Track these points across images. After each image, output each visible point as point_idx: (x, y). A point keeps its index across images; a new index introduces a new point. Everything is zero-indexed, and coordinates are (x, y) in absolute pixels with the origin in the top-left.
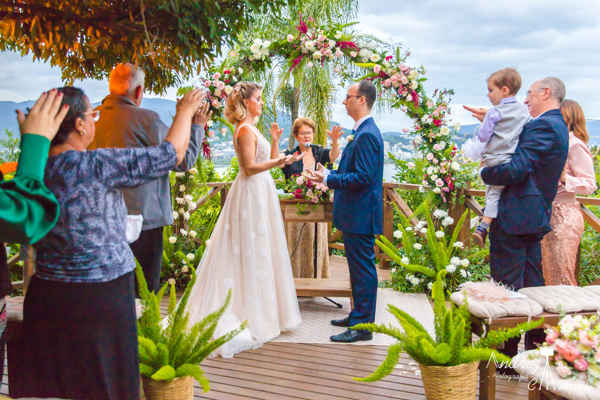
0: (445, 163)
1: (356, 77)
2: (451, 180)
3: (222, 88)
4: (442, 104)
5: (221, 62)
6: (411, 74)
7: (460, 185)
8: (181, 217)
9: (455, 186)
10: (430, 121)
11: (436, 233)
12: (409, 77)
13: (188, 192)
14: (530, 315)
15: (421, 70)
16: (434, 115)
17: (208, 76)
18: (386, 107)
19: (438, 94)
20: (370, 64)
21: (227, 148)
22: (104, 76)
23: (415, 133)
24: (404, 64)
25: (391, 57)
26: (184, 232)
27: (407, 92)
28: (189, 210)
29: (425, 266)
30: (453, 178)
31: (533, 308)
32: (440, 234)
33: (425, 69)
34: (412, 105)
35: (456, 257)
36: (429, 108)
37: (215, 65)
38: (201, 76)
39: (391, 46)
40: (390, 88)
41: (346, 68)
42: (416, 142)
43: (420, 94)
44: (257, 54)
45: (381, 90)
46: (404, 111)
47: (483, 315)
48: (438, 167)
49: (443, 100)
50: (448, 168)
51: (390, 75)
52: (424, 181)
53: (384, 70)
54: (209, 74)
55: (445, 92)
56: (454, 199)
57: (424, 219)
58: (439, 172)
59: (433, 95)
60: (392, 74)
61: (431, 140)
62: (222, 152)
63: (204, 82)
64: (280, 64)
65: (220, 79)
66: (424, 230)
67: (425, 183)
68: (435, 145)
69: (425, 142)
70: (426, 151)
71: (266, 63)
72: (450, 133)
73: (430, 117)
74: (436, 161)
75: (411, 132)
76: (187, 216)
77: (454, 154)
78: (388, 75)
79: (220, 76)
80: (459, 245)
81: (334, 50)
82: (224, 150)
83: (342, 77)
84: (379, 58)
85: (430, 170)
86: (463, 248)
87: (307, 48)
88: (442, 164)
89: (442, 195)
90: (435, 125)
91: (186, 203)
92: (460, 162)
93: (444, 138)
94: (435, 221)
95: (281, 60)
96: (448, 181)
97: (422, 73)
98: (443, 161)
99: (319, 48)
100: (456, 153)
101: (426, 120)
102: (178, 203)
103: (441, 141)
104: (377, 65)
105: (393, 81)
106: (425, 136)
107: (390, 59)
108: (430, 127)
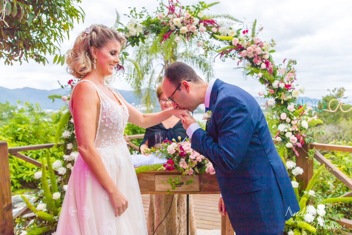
0: (296, 122)
1: (217, 49)
4: (291, 71)
6: (264, 46)
7: (309, 140)
8: (68, 172)
10: (282, 86)
12: (263, 48)
13: (75, 149)
15: (272, 43)
20: (229, 38)
23: (268, 96)
24: (258, 37)
25: (247, 31)
27: (261, 61)
30: (303, 135)
33: (275, 42)
34: (266, 72)
36: (279, 75)
42: (269, 103)
43: (271, 63)
44: (133, 31)
48: (289, 125)
49: (291, 68)
50: (299, 125)
52: (278, 137)
53: (240, 43)
55: (292, 62)
60: (248, 46)
61: (282, 102)
67: (279, 139)
68: (287, 106)
69: (277, 103)
71: (140, 39)
73: (281, 83)
74: (288, 120)
75: (265, 95)
78: (244, 47)
80: (311, 193)
81: (198, 27)
84: (235, 34)
85: (282, 128)
86: (315, 196)
87: (175, 24)
88: (293, 122)
89: (294, 149)
90: (287, 88)
91: (73, 159)
93: (294, 100)
96: (300, 137)
97: (272, 46)
98: (294, 120)
99: (185, 25)
101: (278, 85)
102: (65, 160)
103: (291, 103)
104: (235, 38)
105: (249, 52)
106: (278, 98)
107: (246, 33)
108: (282, 90)
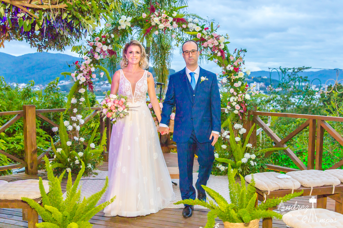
0: (241, 95)
2: (245, 105)
3: (101, 47)
4: (239, 58)
5: (100, 30)
6: (220, 39)
7: (250, 108)
8: (74, 129)
9: (247, 109)
10: (232, 69)
11: (235, 138)
12: (219, 41)
13: (79, 113)
14: (293, 189)
15: (226, 37)
16: (234, 65)
17: (92, 39)
18: (204, 60)
19: (237, 51)
20: (194, 33)
21: (104, 85)
22: (24, 39)
23: (223, 76)
24: (216, 32)
25: (208, 28)
26: (76, 138)
27: (218, 51)
28: (80, 125)
29: (229, 159)
30: (246, 104)
31: (295, 184)
32: (238, 139)
33: (229, 37)
34: (221, 58)
35: (248, 153)
36: (231, 60)
37: (96, 32)
38: (87, 39)
39: (208, 21)
40: (207, 48)
41: (179, 35)
42: (223, 82)
43: (225, 51)
44: (123, 25)
45: (201, 49)
46: (215, 62)
47: (265, 189)
48: (237, 98)
49: (240, 56)
50: (243, 98)
51: (207, 40)
53: (203, 36)
54: (92, 38)
55: (241, 51)
56: (246, 117)
57: (228, 129)
58: (238, 100)
59: (233, 53)
60: (209, 39)
61: (232, 81)
62: (101, 88)
63: (89, 43)
64: (138, 32)
65: (99, 41)
66: (228, 137)
67: (229, 107)
68: (235, 84)
69: (229, 81)
70: (229, 87)
71: (129, 31)
72: (244, 76)
73: (232, 66)
74: (235, 94)
75: (220, 75)
76: (78, 128)
77: (246, 89)
79: (99, 39)
80: (249, 145)
81: (172, 24)
82: (102, 87)
83: (177, 41)
84: (200, 29)
85: (232, 99)
86: (252, 147)
87: (156, 22)
88: (239, 95)
89: (239, 115)
90: (235, 71)
91: (78, 120)
92: (251, 94)
93: (240, 79)
94: (235, 131)
95: (139, 30)
96: (243, 106)
97: (227, 39)
98: (240, 94)
99: (163, 22)
100: (248, 89)
101: (229, 68)
102: (72, 120)
103: (239, 81)
104: (199, 33)
105: (209, 43)
106: (229, 78)
107: (207, 29)
108: (232, 72)
